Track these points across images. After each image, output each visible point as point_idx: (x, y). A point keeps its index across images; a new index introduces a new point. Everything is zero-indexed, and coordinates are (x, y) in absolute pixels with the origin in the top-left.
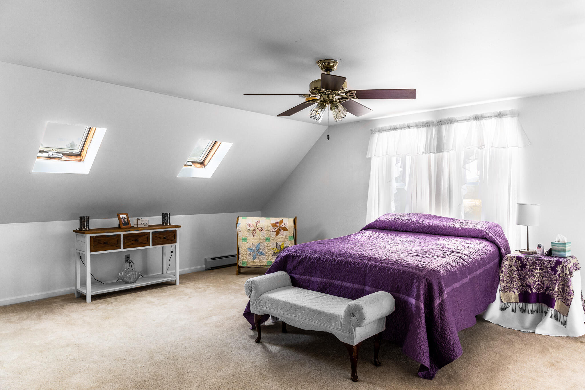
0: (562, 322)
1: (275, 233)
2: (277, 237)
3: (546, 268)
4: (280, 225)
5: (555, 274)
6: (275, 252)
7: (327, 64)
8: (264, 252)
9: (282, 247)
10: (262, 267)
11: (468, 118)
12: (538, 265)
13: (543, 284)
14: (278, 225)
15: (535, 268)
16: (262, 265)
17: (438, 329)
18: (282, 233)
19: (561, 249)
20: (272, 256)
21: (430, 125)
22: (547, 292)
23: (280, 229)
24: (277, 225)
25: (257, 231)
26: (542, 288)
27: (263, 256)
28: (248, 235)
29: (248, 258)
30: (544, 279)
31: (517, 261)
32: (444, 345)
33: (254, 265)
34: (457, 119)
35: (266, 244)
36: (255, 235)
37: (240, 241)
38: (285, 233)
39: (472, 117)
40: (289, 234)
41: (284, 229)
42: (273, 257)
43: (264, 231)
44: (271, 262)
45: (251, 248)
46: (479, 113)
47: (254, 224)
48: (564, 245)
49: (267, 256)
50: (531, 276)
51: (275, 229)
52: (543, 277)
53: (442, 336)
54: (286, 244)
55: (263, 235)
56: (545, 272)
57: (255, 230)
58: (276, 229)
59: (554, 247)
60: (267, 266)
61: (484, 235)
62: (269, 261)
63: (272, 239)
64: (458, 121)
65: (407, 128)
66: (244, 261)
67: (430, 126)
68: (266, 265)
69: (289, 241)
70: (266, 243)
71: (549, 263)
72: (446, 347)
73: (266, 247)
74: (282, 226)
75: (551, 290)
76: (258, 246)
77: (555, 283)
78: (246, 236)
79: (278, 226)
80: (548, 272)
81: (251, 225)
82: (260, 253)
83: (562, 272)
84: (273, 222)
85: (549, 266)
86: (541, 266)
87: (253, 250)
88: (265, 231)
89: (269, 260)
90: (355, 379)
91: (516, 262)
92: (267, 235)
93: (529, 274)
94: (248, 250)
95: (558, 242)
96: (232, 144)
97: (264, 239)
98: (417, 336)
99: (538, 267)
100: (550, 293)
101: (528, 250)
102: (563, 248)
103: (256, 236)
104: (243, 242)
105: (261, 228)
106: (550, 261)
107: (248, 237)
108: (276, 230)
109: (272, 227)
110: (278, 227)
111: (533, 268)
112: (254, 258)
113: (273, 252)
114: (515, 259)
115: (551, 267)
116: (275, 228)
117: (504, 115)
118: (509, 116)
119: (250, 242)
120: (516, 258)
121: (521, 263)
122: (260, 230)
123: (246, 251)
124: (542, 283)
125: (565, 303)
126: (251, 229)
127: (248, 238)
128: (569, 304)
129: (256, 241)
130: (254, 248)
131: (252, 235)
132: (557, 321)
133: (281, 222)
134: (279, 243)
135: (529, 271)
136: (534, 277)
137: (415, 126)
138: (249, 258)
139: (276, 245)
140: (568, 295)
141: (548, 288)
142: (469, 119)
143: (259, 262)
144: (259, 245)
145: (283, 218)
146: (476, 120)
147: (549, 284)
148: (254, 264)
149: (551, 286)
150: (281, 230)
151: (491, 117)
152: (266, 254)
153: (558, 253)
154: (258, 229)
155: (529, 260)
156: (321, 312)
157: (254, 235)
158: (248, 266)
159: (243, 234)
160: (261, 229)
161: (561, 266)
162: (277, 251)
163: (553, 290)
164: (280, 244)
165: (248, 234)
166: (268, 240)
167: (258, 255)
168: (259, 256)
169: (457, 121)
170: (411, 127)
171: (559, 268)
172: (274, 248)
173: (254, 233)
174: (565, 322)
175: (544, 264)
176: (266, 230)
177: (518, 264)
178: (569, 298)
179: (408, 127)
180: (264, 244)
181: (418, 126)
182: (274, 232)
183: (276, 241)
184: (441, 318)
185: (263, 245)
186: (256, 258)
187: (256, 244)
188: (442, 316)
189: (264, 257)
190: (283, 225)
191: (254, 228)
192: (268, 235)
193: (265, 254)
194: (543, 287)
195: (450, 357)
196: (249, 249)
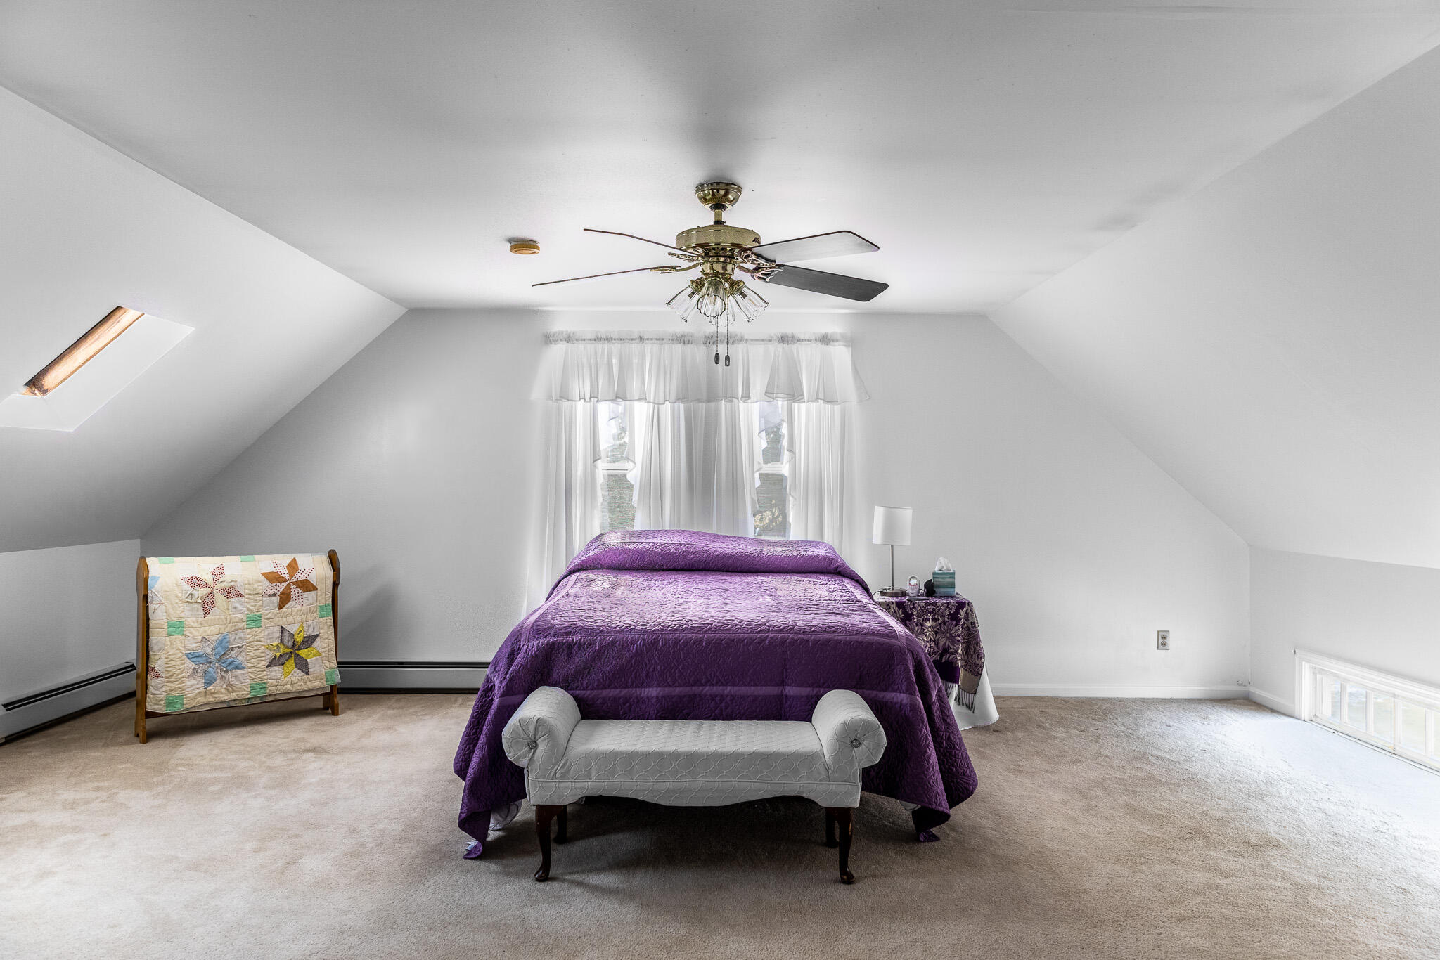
0: (967, 706)
1: (276, 600)
2: (284, 610)
3: (942, 616)
4: (291, 576)
5: (957, 625)
6: (278, 654)
7: (722, 192)
8: (241, 658)
9: (299, 639)
10: (233, 704)
11: (766, 337)
12: (930, 612)
13: (937, 645)
14: (285, 574)
15: (926, 619)
16: (233, 698)
17: (943, 743)
18: (300, 597)
19: (948, 583)
20: (267, 666)
21: (689, 341)
22: (944, 657)
23: (292, 587)
24: (283, 575)
25: (220, 599)
26: (935, 653)
27: (239, 672)
28: (187, 613)
29: (189, 683)
30: (938, 636)
31: (897, 609)
32: (956, 768)
33: (209, 703)
34: (746, 337)
35: (248, 636)
36: (211, 612)
37: (159, 633)
38: (309, 596)
39: (775, 337)
40: (319, 598)
41: (306, 586)
42: (272, 671)
43: (242, 596)
44: (265, 685)
45: (199, 652)
46: (788, 330)
47: (209, 579)
48: (952, 575)
49: (250, 670)
50: (920, 634)
51: (279, 589)
52: (936, 633)
53: (950, 753)
54: (311, 629)
55: (240, 607)
56: (940, 624)
57: (211, 595)
58: (281, 587)
59: (937, 580)
60: (249, 699)
61: (837, 567)
62: (257, 684)
63: (268, 616)
64: (749, 342)
65: (637, 341)
66: (175, 694)
67: (688, 343)
68: (249, 696)
69: (321, 619)
70: (249, 630)
71: (947, 607)
72: (958, 773)
73: (250, 642)
74: (300, 579)
75: (952, 653)
76: (221, 642)
77: (959, 641)
78: (183, 614)
79: (287, 578)
80: (945, 624)
81: (196, 583)
82: (230, 664)
83: (966, 620)
84: (270, 569)
85: (947, 613)
86: (934, 615)
87: (204, 658)
88: (247, 596)
89: (258, 681)
90: (847, 879)
91: (895, 612)
92: (252, 608)
93: (918, 630)
94: (189, 658)
95: (940, 570)
96: (193, 329)
97: (242, 620)
98: (928, 762)
99: (931, 617)
100: (950, 658)
101: (893, 589)
102: (951, 580)
103: (216, 614)
104: (169, 634)
105: (233, 587)
106: (948, 604)
107: (189, 619)
108: (281, 590)
109: (268, 584)
110: (285, 581)
111: (923, 620)
112: (209, 682)
113: (270, 655)
114: (894, 606)
115: (950, 614)
116: (278, 584)
117: (833, 341)
118: (841, 343)
119: (195, 633)
120: (895, 604)
121: (903, 613)
122: (229, 596)
123: (182, 664)
124: (935, 644)
125: (971, 671)
126: (196, 594)
127: (190, 621)
128: (980, 672)
129: (214, 629)
130: (209, 650)
131: (202, 612)
132: (959, 704)
133: (293, 566)
134: (288, 628)
135: (917, 625)
136: (925, 634)
137: (656, 339)
138: (193, 682)
139: (278, 634)
140: (978, 657)
141: (945, 651)
142: (770, 340)
143: (223, 691)
144: (225, 641)
145: (293, 556)
146: (783, 342)
147: (947, 644)
148: (207, 700)
149: (952, 647)
150: (295, 591)
151: (810, 341)
152: (250, 665)
153: (943, 590)
154: (221, 591)
155: (916, 605)
156: (768, 755)
157: (206, 612)
158: (187, 710)
159: (171, 611)
160: (232, 592)
161: (965, 610)
162: (283, 650)
163: (956, 652)
164: (293, 629)
165: (188, 608)
166: (254, 621)
167: (221, 670)
168: (226, 672)
169: (747, 340)
170: (648, 339)
171: (962, 615)
172: (275, 644)
173: (207, 605)
174: (972, 704)
175: (939, 610)
176: (250, 594)
177: (898, 616)
178: (978, 662)
179: (641, 340)
180: (242, 635)
181: (663, 339)
182: (274, 598)
183: (281, 623)
184: (945, 721)
185: (240, 638)
186: (215, 680)
187: (215, 638)
188: (946, 718)
189: (243, 674)
190: (302, 576)
191: (207, 590)
192: (255, 606)
193: (245, 664)
194: (937, 649)
195: (966, 788)
196: (193, 656)
